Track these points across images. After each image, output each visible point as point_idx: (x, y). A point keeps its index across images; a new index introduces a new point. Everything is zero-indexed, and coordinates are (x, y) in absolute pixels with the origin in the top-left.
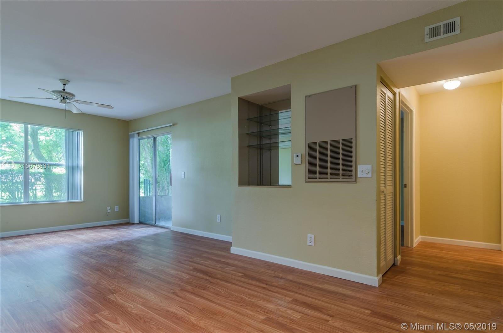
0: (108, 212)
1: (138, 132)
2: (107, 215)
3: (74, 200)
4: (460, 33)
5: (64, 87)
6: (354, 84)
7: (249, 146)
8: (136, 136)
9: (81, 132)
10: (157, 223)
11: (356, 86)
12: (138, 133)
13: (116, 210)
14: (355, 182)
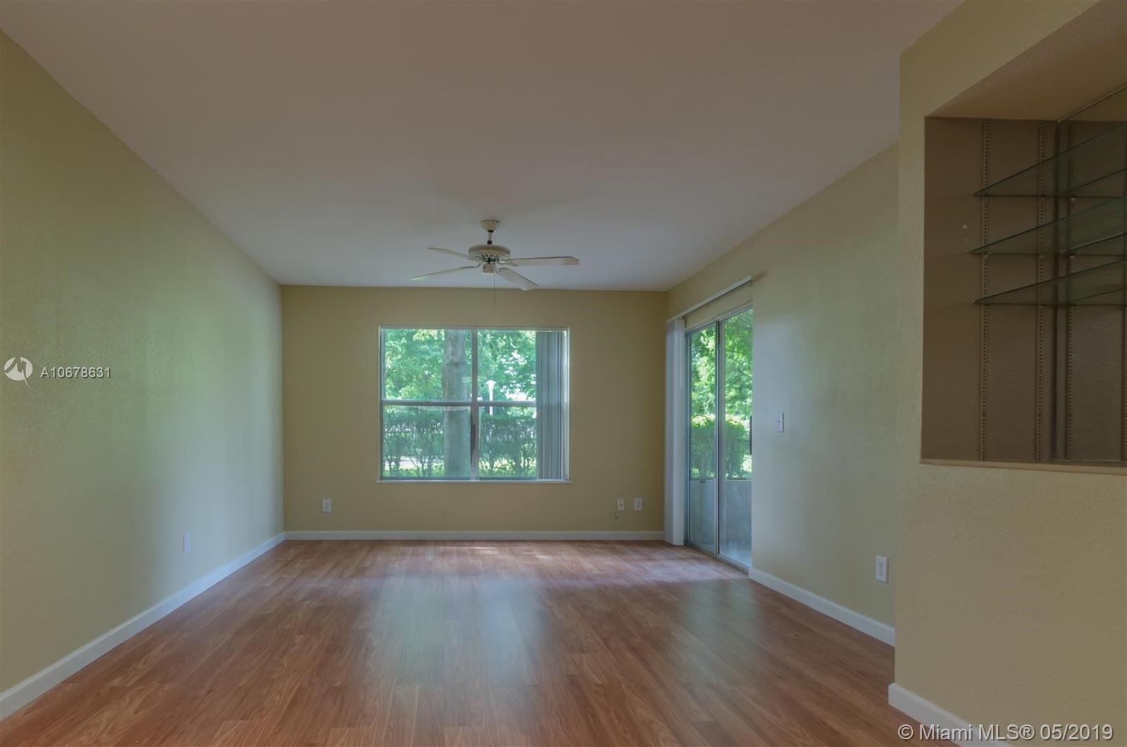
0: (619, 509)
1: (684, 313)
2: (616, 517)
3: (551, 478)
5: (490, 235)
8: (678, 325)
9: (564, 332)
10: (723, 554)
12: (683, 317)
13: (636, 508)
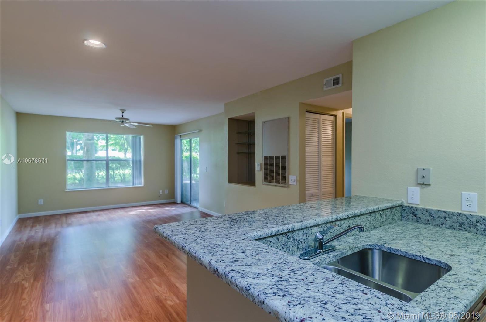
0: (160, 194)
2: (160, 196)
3: (137, 185)
4: (342, 86)
5: (123, 115)
6: (288, 116)
7: (238, 153)
8: (179, 137)
9: (142, 137)
10: (192, 204)
11: (288, 118)
12: (180, 135)
13: (166, 193)
14: (287, 187)
